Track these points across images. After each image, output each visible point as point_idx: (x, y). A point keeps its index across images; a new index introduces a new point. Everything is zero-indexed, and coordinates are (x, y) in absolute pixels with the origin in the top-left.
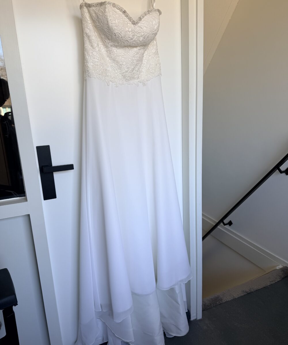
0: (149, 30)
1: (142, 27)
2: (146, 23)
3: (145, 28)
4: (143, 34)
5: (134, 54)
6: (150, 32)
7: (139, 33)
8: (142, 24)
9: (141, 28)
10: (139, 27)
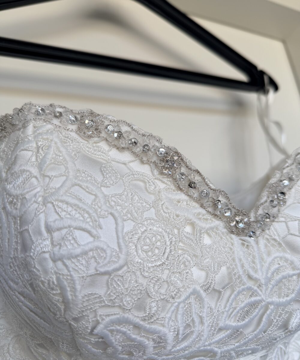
10: (278, 243)
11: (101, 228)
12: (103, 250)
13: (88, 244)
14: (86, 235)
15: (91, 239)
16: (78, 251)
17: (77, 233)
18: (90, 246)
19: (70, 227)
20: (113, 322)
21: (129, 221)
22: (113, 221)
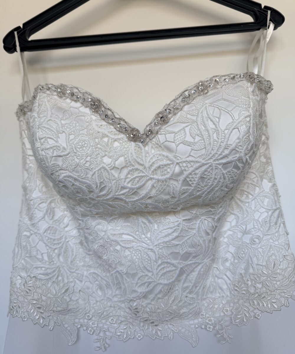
0: (203, 151)
1: (173, 146)
2: (187, 129)
3: (182, 148)
4: (177, 169)
5: (169, 234)
6: (211, 161)
7: (159, 167)
8: (170, 137)
9: (169, 150)
10: (159, 146)
11: (59, 138)
12: (59, 147)
13: (53, 144)
14: (52, 140)
15: (54, 142)
16: (48, 147)
17: (49, 140)
18: (53, 145)
19: (45, 137)
20: (65, 177)
21: (72, 135)
22: (65, 135)
